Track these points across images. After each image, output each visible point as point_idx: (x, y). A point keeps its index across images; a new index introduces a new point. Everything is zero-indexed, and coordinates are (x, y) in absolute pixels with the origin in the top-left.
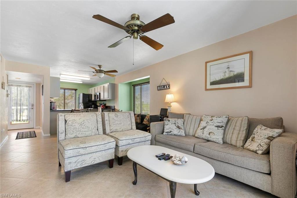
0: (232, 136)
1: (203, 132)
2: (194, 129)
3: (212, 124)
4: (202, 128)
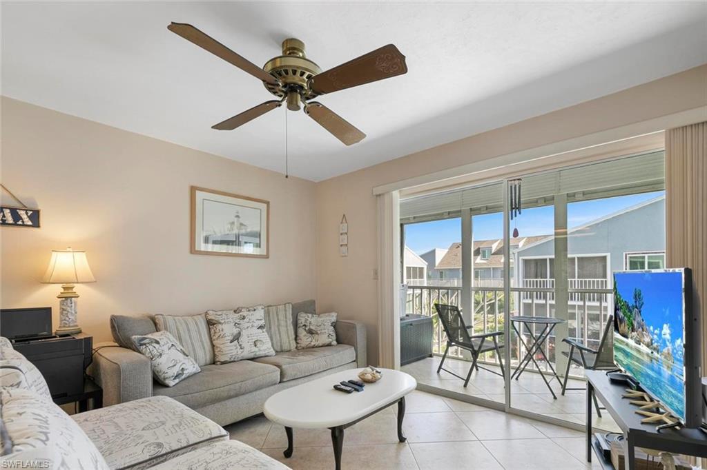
0: (280, 336)
1: (240, 345)
2: (204, 348)
3: (250, 325)
4: (231, 338)
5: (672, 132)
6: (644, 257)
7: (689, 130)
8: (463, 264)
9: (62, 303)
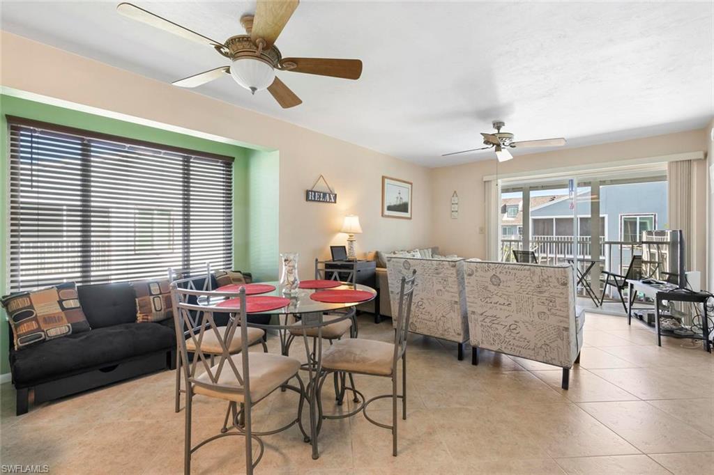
5: (671, 163)
6: (636, 218)
7: (679, 163)
8: (523, 222)
9: (349, 244)
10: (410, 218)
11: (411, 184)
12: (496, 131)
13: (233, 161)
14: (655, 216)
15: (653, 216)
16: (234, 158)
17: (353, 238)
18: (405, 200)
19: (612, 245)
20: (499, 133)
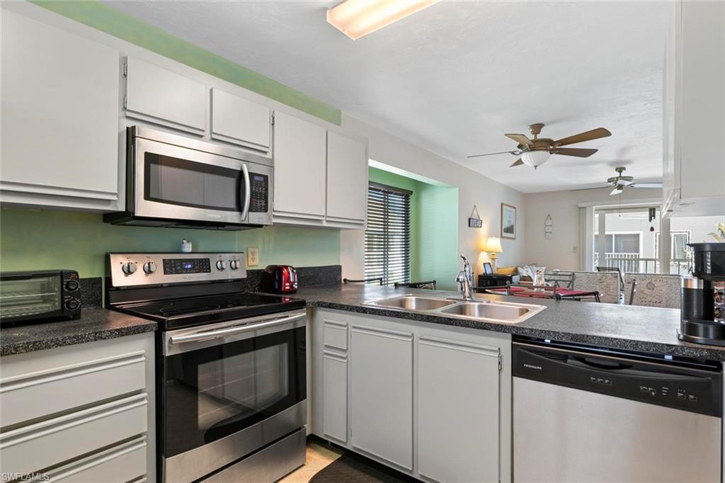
10: (514, 239)
11: (515, 208)
12: (617, 174)
13: (411, 194)
14: (689, 233)
15: (687, 234)
16: (412, 192)
17: (495, 257)
18: (512, 223)
19: (648, 262)
20: (620, 176)
